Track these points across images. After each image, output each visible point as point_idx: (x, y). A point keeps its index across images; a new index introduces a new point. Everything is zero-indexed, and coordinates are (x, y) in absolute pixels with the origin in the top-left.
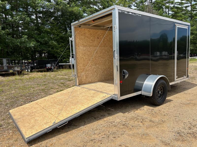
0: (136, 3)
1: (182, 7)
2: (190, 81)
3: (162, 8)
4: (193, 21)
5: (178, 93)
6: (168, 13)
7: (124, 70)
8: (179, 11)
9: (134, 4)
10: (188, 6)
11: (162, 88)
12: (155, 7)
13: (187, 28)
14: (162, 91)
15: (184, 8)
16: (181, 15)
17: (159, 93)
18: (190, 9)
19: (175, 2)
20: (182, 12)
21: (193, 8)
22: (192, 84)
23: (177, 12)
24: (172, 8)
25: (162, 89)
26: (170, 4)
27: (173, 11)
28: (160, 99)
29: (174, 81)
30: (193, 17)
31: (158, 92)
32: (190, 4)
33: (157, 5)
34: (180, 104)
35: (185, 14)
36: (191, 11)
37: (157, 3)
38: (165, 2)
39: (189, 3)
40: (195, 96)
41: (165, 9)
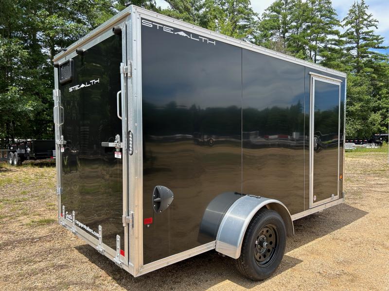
0: (255, 37)
1: (341, 49)
2: (351, 202)
3: (304, 48)
4: (360, 76)
5: (318, 236)
6: (314, 58)
7: (160, 187)
8: (335, 55)
9: (251, 39)
10: (353, 48)
11: (271, 232)
12: (289, 46)
13: (339, 84)
14: (273, 239)
15: (345, 52)
16: (338, 65)
17: (262, 246)
18: (356, 54)
19: (328, 39)
20: (340, 58)
21: (362, 53)
22: (354, 209)
23: (331, 58)
24: (321, 51)
25: (270, 236)
26: (318, 42)
27: (323, 56)
28: (267, 262)
29: (308, 208)
30: (362, 68)
31: (261, 243)
32: (356, 44)
33: (294, 42)
34: (318, 274)
35: (347, 62)
36: (358, 56)
37: (294, 39)
38: (309, 38)
39: (354, 42)
40: (356, 248)
41: (309, 51)
